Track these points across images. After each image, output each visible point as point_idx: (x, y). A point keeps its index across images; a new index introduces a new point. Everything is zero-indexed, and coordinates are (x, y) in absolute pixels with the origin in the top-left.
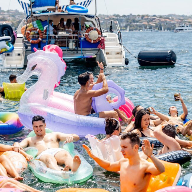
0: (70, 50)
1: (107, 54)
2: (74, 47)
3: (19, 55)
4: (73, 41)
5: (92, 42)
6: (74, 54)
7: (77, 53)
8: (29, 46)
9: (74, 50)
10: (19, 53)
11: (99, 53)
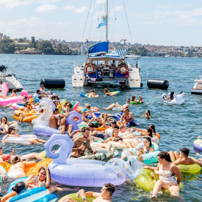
0: (110, 77)
1: (131, 80)
2: (112, 76)
3: (81, 80)
4: (112, 73)
5: (122, 73)
6: (112, 80)
7: (114, 79)
8: (87, 75)
9: (112, 77)
10: (81, 78)
11: (127, 80)
